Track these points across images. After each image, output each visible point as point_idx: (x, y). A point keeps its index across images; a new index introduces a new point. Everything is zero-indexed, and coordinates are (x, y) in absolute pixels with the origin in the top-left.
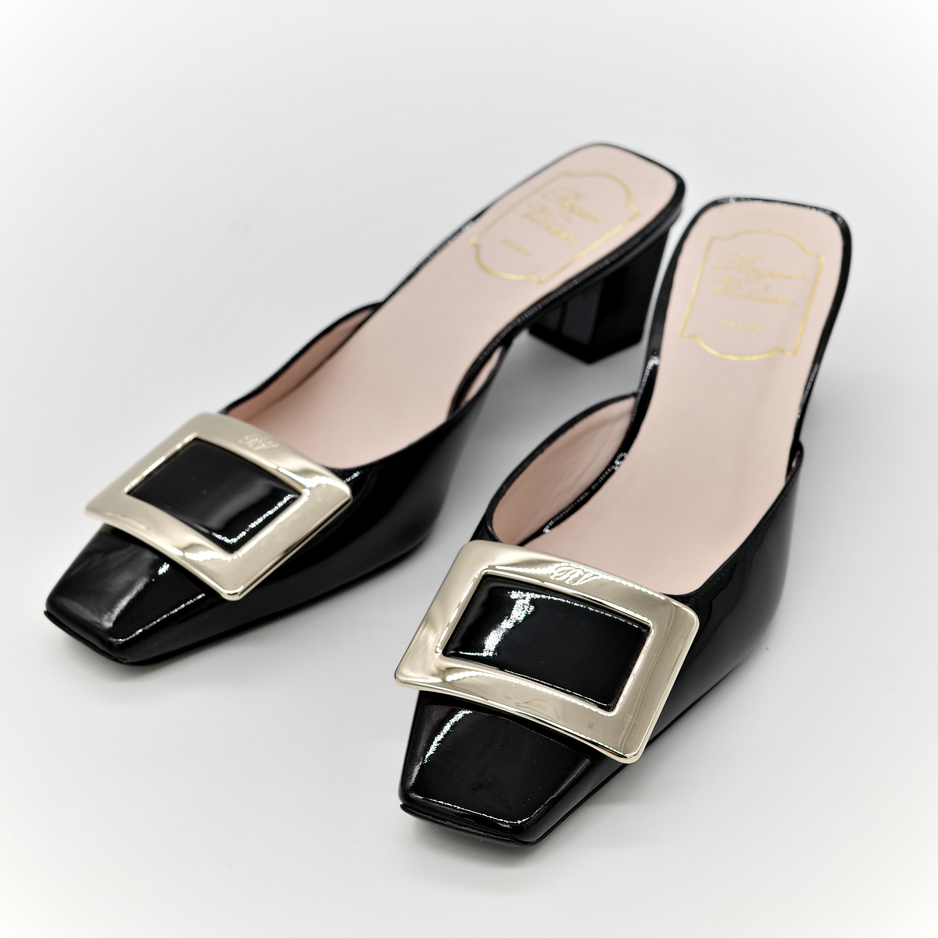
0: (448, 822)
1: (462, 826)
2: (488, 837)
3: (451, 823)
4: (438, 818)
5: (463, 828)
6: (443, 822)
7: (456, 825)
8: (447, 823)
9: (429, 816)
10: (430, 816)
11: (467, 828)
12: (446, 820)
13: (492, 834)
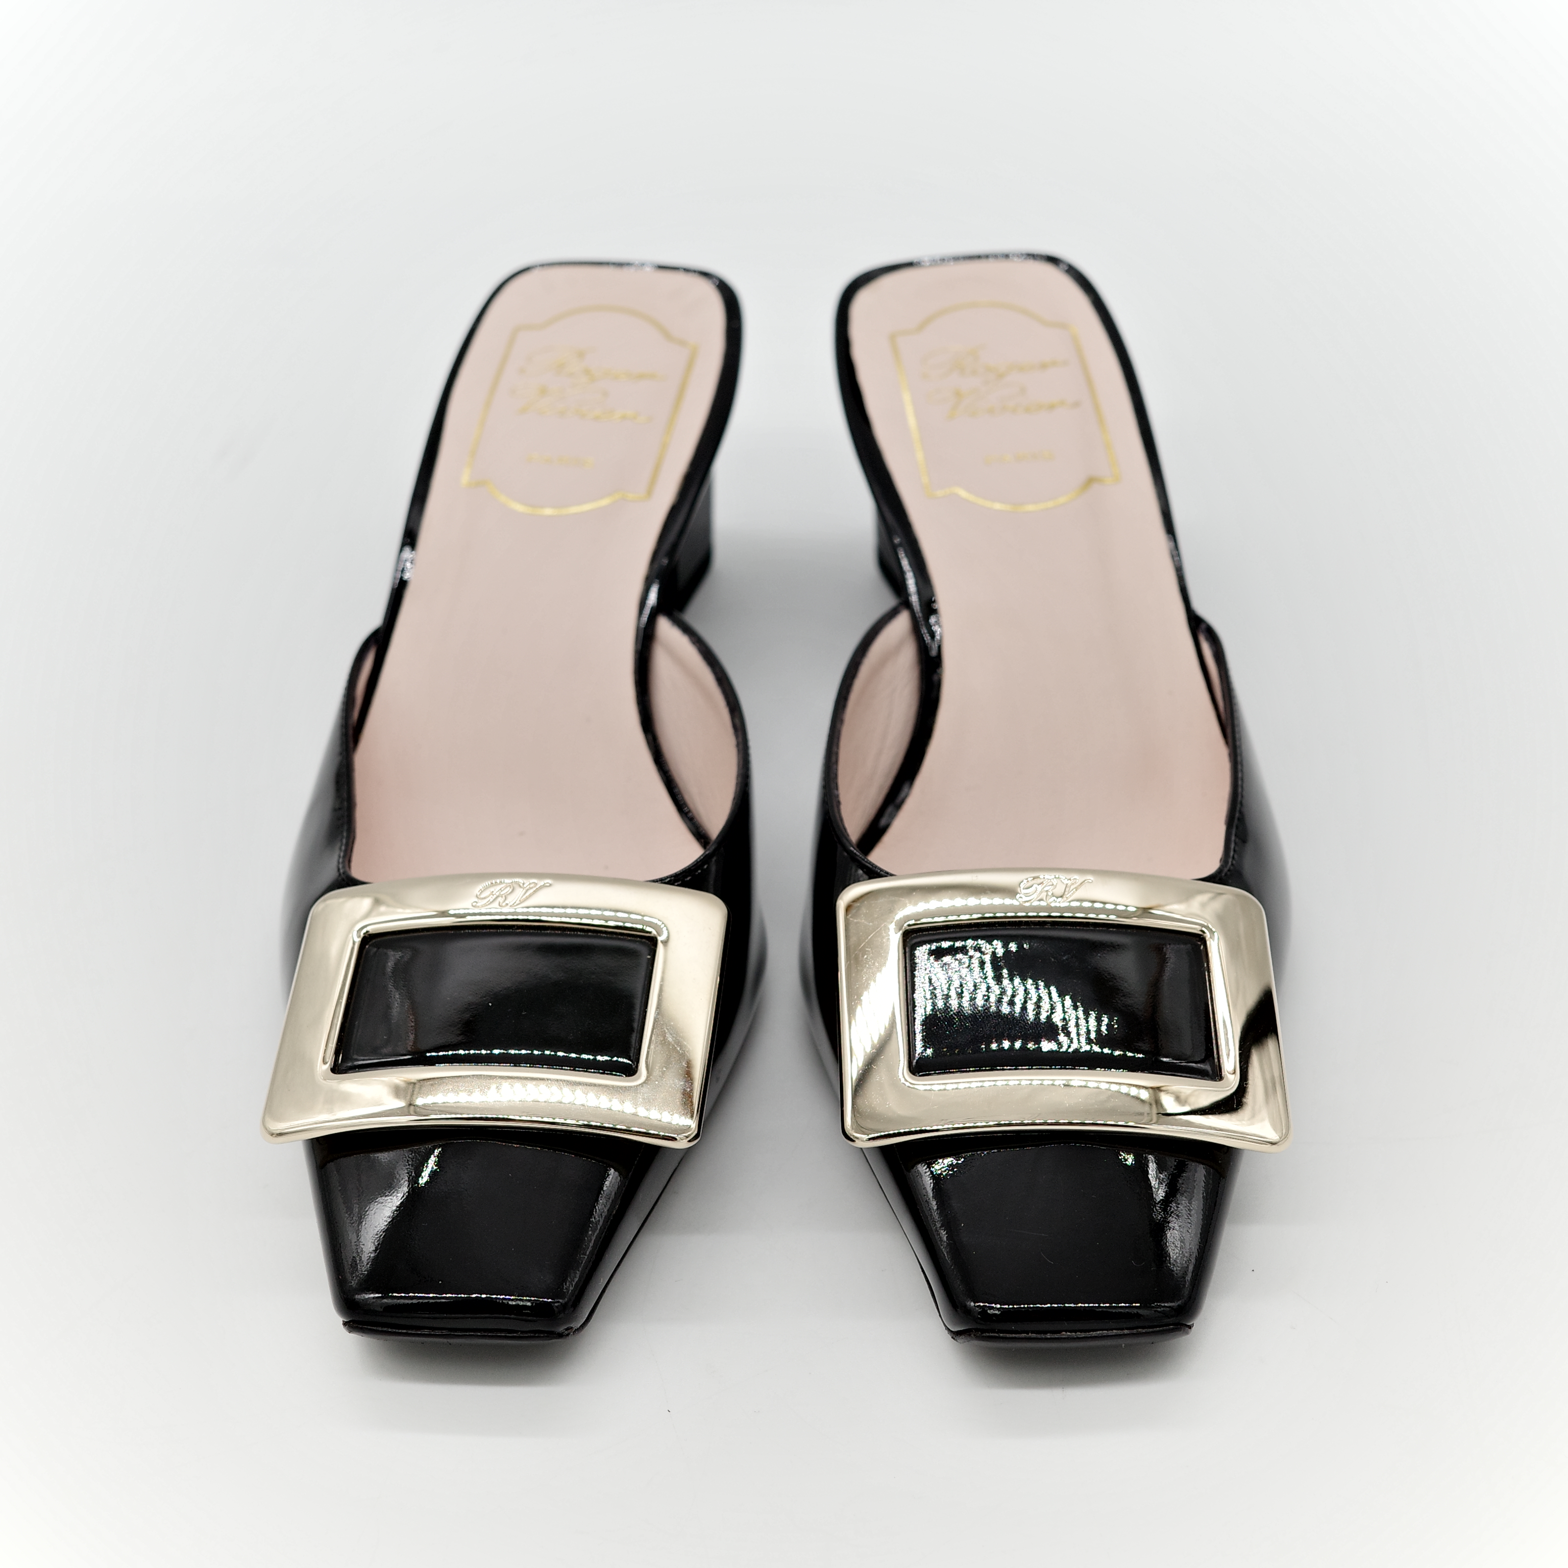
0: (1064, 1333)
1: (1089, 1331)
2: (1138, 1334)
3: (1069, 1333)
4: (1045, 1332)
5: (1094, 1334)
6: (1056, 1336)
7: (1079, 1333)
8: (1063, 1335)
9: (1028, 1334)
10: (1030, 1334)
11: (1098, 1332)
12: (1059, 1332)
13: (1143, 1328)
